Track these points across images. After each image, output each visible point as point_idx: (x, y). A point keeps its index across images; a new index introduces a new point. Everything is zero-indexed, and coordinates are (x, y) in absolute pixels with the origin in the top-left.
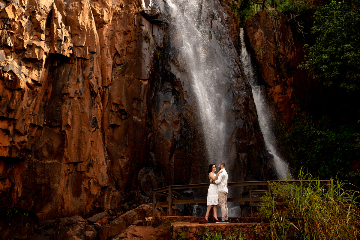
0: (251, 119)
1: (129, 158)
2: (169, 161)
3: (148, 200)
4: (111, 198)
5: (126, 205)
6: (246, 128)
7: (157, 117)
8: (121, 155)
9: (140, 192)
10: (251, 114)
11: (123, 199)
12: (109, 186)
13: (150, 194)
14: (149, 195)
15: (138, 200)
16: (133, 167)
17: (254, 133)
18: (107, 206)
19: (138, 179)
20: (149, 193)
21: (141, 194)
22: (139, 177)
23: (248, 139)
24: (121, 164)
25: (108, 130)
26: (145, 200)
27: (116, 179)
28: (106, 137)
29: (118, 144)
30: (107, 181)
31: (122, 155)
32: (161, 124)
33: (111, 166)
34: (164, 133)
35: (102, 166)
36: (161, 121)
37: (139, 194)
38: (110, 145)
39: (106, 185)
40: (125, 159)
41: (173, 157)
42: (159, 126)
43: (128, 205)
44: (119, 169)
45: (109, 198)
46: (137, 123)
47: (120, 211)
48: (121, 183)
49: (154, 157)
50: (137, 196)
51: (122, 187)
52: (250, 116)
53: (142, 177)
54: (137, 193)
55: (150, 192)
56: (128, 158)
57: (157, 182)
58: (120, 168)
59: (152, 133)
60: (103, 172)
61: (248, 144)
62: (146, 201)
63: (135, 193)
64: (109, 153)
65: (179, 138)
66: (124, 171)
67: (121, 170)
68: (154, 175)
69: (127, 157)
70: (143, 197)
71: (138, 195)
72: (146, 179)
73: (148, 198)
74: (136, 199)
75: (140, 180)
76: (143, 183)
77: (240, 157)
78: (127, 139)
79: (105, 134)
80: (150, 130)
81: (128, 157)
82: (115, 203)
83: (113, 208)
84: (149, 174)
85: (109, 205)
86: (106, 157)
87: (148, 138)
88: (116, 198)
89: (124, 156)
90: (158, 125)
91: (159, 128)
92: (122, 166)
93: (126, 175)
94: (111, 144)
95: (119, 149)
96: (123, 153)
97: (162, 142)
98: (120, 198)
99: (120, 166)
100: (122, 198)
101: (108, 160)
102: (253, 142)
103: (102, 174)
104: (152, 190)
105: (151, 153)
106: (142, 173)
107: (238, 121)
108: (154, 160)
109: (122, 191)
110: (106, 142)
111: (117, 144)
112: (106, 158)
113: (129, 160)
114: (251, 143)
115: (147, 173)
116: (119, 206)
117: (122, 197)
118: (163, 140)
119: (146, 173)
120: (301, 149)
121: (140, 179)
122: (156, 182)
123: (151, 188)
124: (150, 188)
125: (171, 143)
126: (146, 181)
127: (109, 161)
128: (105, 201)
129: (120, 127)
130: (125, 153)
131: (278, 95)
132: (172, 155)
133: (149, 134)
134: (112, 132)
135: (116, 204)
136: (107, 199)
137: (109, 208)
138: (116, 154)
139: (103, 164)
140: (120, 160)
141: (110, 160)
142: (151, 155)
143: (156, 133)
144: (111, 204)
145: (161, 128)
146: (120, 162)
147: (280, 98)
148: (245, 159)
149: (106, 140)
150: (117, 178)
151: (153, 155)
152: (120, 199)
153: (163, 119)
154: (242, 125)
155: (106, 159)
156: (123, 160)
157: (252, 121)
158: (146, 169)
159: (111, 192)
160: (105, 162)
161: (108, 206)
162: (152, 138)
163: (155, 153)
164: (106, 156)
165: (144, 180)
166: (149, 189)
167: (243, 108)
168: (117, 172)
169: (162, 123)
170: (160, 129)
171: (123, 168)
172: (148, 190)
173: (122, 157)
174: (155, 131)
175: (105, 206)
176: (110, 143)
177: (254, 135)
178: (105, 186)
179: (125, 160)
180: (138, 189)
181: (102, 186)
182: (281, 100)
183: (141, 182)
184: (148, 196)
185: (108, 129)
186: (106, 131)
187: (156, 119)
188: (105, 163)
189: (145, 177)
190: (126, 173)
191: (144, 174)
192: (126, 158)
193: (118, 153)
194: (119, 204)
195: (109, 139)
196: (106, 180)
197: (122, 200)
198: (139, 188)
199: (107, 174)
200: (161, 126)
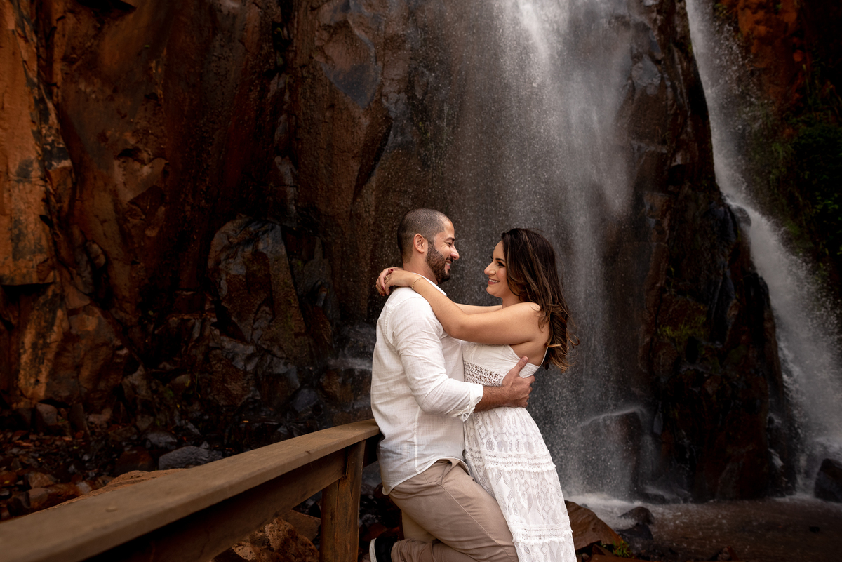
0: (680, 71)
1: (164, 162)
2: (354, 200)
3: (249, 358)
4: (54, 346)
5: (136, 378)
6: (667, 99)
7: (313, 9)
8: (126, 142)
9: (213, 324)
10: (680, 54)
11: (124, 352)
12: (52, 287)
13: (259, 332)
14: (255, 337)
15: (200, 357)
16: (188, 208)
17: (689, 122)
18: (32, 381)
19: (211, 263)
20: (254, 330)
21: (217, 332)
22: (212, 255)
23: (672, 143)
24: (121, 187)
25: (71, 20)
26: (233, 359)
27: (97, 257)
28: (58, 53)
29: (115, 91)
30: (40, 258)
31: (132, 141)
32: (329, 40)
33: (74, 189)
34: (341, 77)
35: (18, 182)
36: (329, 26)
37: (207, 333)
38: (78, 91)
39: (34, 279)
40: (143, 163)
41: (374, 181)
42: (321, 49)
43: (148, 377)
44: (110, 206)
45: (46, 345)
46: (221, 11)
47: (103, 407)
48: (122, 276)
49: (289, 180)
50: (198, 340)
51: (126, 294)
52: (677, 60)
53: (228, 257)
54: (198, 325)
55: (262, 323)
56: (161, 164)
57: (295, 284)
58: (116, 202)
59: (287, 74)
60: (21, 212)
61: (669, 162)
62: (240, 365)
63: (189, 324)
64: (67, 128)
65: (401, 106)
66: (136, 221)
67: (121, 216)
68: (283, 251)
69: (156, 156)
70: (228, 344)
71: (202, 334)
72: (248, 268)
73: (251, 349)
74: (193, 353)
75: (217, 270)
76: (229, 282)
77: (648, 207)
78: (157, 69)
79: (57, 36)
80: (280, 61)
81: (160, 154)
82: (78, 367)
83: (65, 393)
84: (261, 246)
85: (43, 378)
86: (50, 144)
87: (270, 95)
88: (83, 346)
89: (141, 146)
90: (317, 43)
91: (318, 58)
92: (127, 196)
93: (149, 238)
94: (82, 86)
95: (119, 113)
96: (135, 133)
97: (328, 114)
98: (106, 344)
99: (115, 193)
100: (121, 348)
101: (60, 159)
102: (688, 156)
103: (16, 223)
104: (269, 317)
105: (278, 159)
106: (228, 238)
107: (640, 65)
108: (291, 192)
109: (125, 312)
110: (58, 78)
111: (109, 91)
112: (44, 150)
113: (165, 172)
114: (679, 160)
115: (254, 239)
116: (102, 385)
117: (118, 343)
118: (332, 106)
119: (247, 242)
120: (826, 206)
121: (218, 262)
122: (290, 282)
123: (267, 309)
124: (260, 306)
125: (365, 122)
126: (247, 276)
127: (64, 168)
128: (25, 358)
129: (131, 16)
130: (146, 132)
131: (754, 13)
132: (369, 175)
133: (276, 78)
134: (92, 32)
135: (85, 373)
136: (34, 346)
137: (41, 391)
138: (103, 137)
139: (24, 175)
140: (116, 163)
141: (67, 163)
142: (280, 167)
143: (305, 75)
144: (53, 374)
145: (327, 57)
146: (118, 174)
147: (758, 23)
148: (663, 215)
149: (58, 67)
150: (105, 253)
151: (286, 169)
152: (104, 349)
153: (339, 17)
154: (657, 81)
155: (46, 157)
156: (137, 165)
157: (685, 80)
158: (248, 224)
159: (60, 313)
160: (36, 165)
161: (37, 381)
162: (287, 97)
163: (296, 162)
164: (50, 139)
165: (233, 272)
166: (256, 313)
167: (655, 20)
168: (103, 222)
169: (335, 33)
170: (323, 60)
171: (132, 202)
172: (252, 316)
173: (130, 154)
174: (303, 66)
175: (22, 383)
176: (76, 83)
177: (689, 129)
178: (28, 281)
179: (146, 170)
180: (207, 306)
181: (8, 283)
182: (762, 29)
183: (224, 277)
184: (252, 343)
185: (70, 15)
186: (59, 26)
187: (310, 17)
188: (36, 172)
189: (239, 259)
190: (148, 233)
191: (239, 244)
192: (150, 161)
193: (108, 134)
194: (98, 376)
195: (75, 67)
196: (34, 253)
197: (120, 356)
198: (212, 303)
199: (40, 225)
200: (330, 50)
